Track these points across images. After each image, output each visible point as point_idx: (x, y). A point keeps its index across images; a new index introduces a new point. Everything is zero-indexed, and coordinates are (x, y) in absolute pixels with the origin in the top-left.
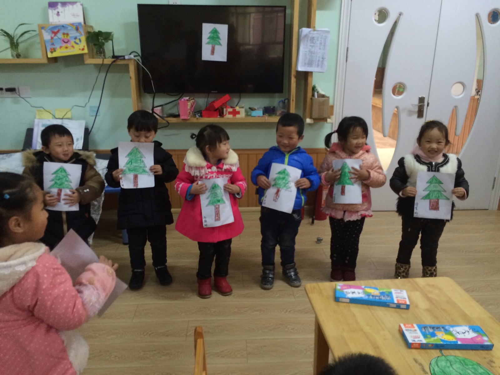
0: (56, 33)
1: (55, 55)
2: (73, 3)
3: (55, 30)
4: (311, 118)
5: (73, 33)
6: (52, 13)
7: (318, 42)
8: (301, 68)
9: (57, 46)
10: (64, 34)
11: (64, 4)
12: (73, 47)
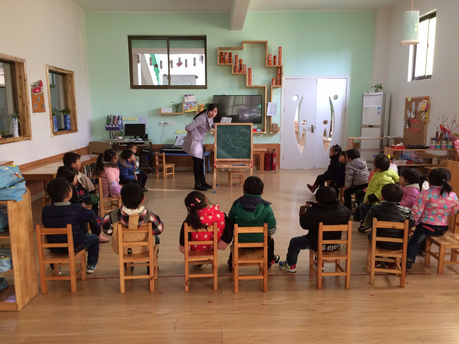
0: (188, 105)
1: (187, 111)
2: (192, 95)
3: (188, 104)
4: (272, 132)
5: (194, 105)
6: (186, 98)
7: (274, 106)
8: (268, 115)
9: (188, 109)
10: (191, 105)
11: (190, 95)
12: (193, 109)
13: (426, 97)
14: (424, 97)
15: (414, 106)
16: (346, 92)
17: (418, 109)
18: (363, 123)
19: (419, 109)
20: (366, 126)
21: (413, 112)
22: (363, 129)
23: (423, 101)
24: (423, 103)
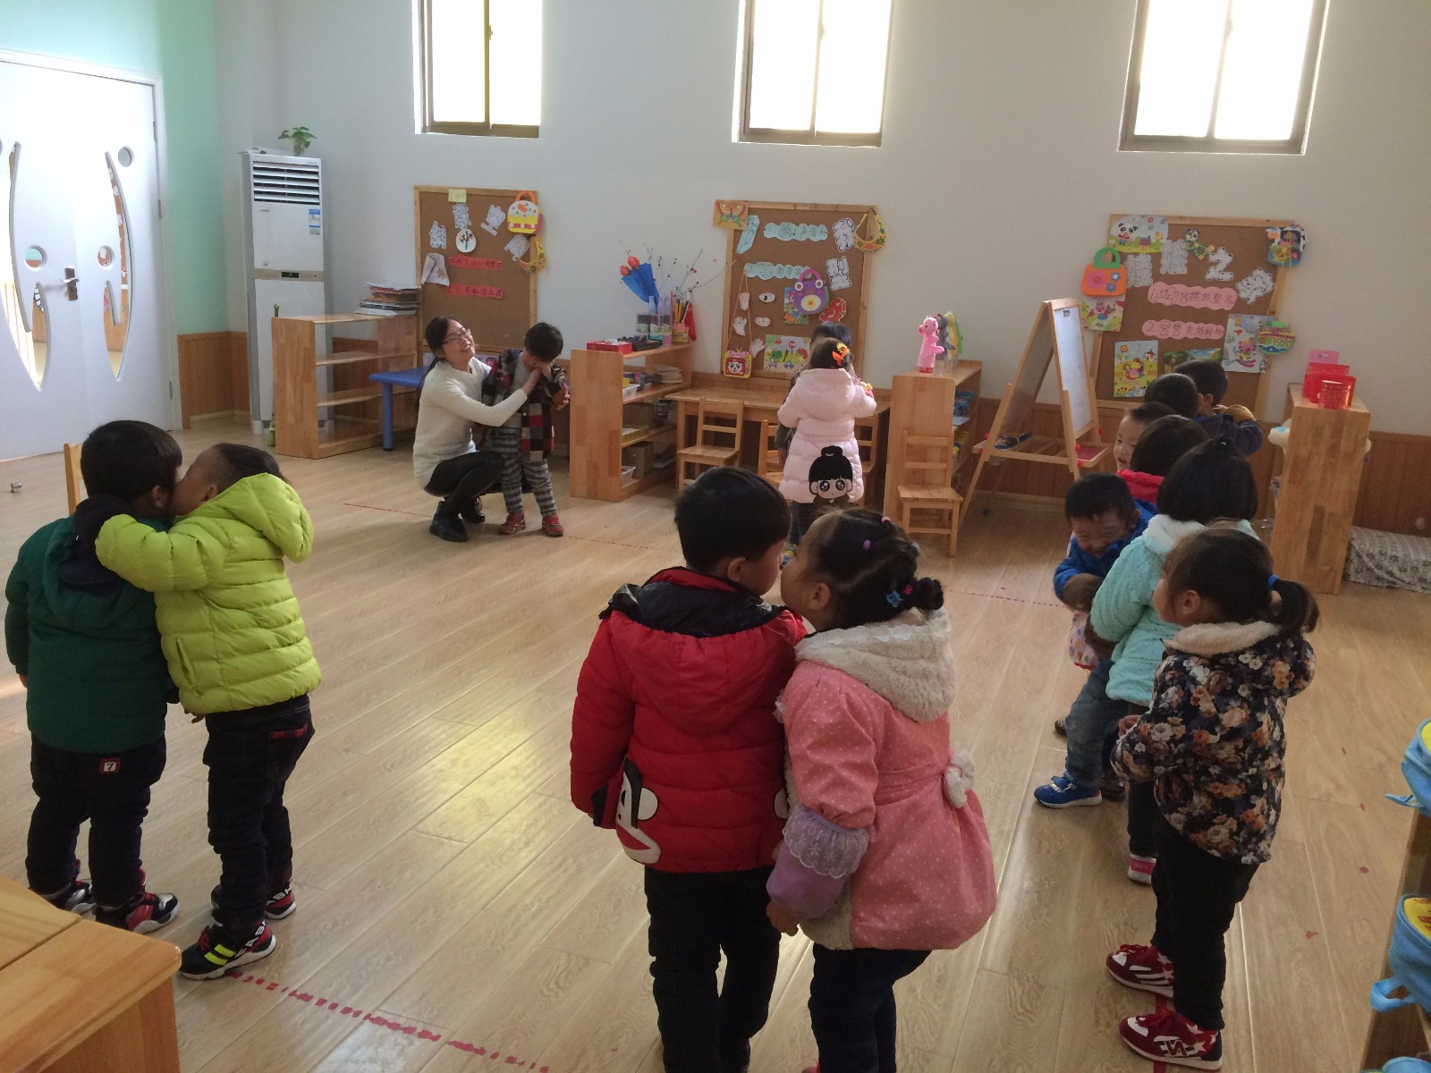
13: (527, 192)
14: (517, 192)
15: (465, 216)
16: (156, 140)
17: (483, 226)
18: (258, 264)
19: (493, 228)
20: (268, 275)
21: (463, 232)
22: (260, 284)
23: (515, 205)
24: (516, 209)
